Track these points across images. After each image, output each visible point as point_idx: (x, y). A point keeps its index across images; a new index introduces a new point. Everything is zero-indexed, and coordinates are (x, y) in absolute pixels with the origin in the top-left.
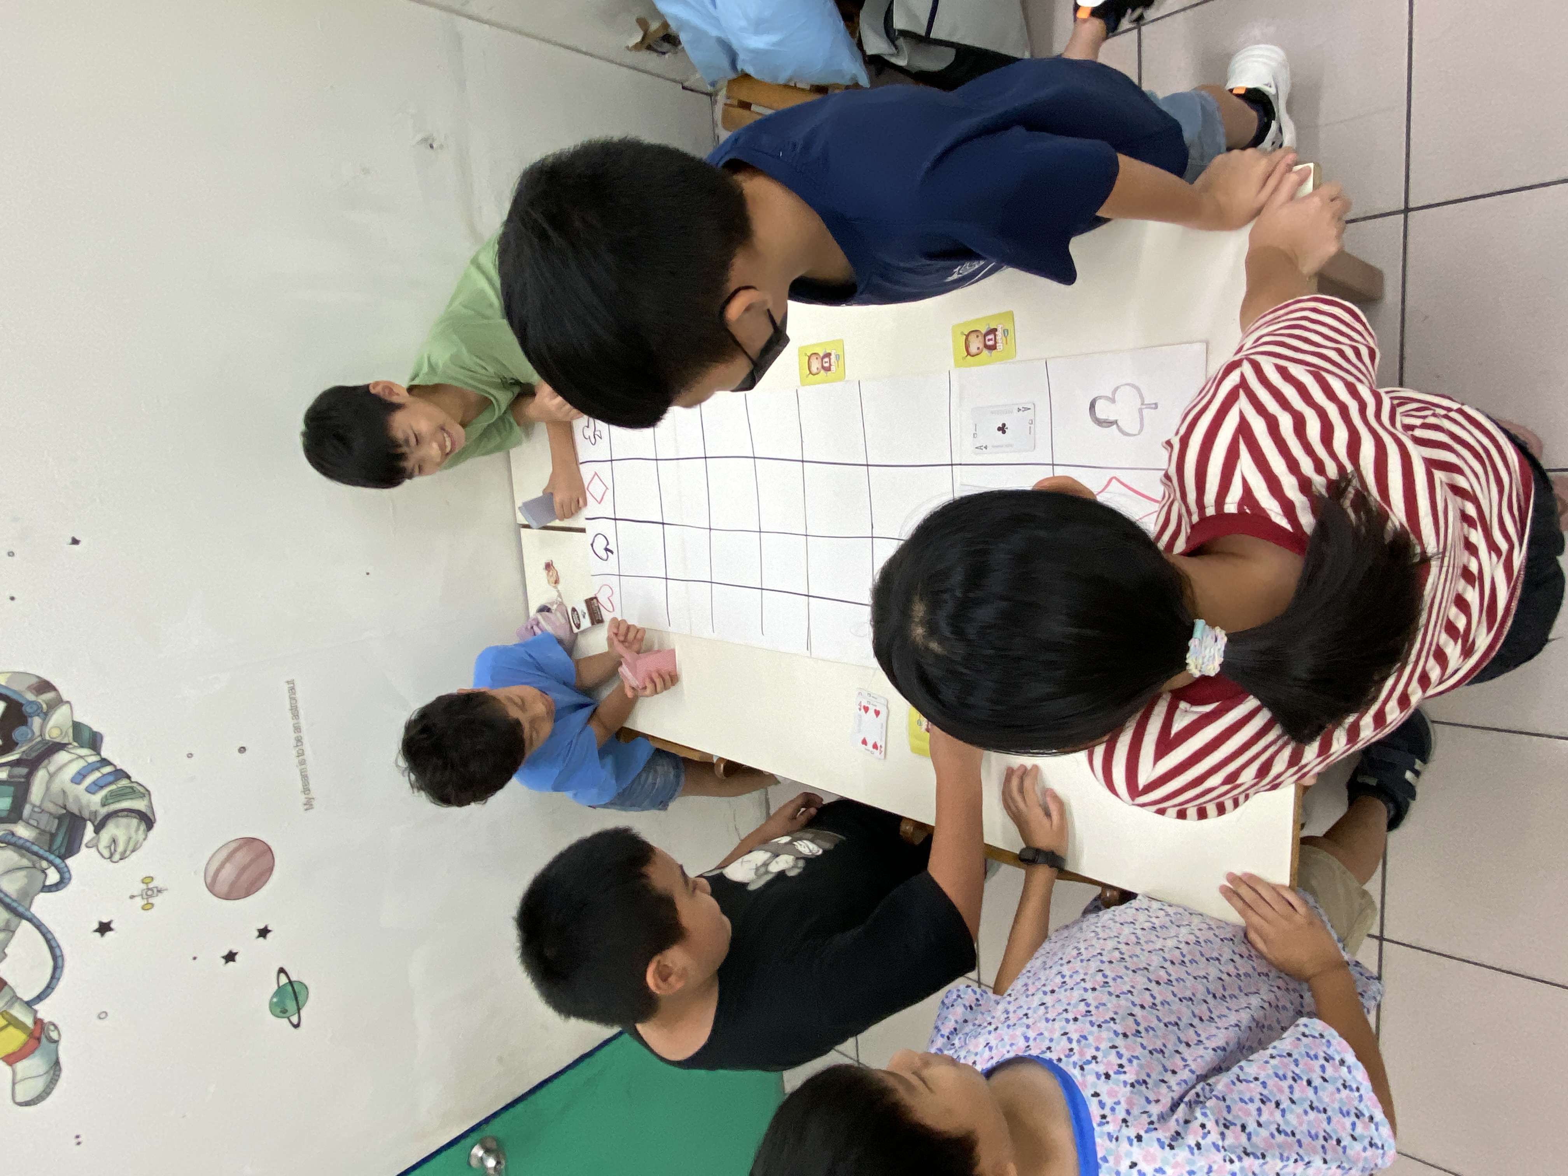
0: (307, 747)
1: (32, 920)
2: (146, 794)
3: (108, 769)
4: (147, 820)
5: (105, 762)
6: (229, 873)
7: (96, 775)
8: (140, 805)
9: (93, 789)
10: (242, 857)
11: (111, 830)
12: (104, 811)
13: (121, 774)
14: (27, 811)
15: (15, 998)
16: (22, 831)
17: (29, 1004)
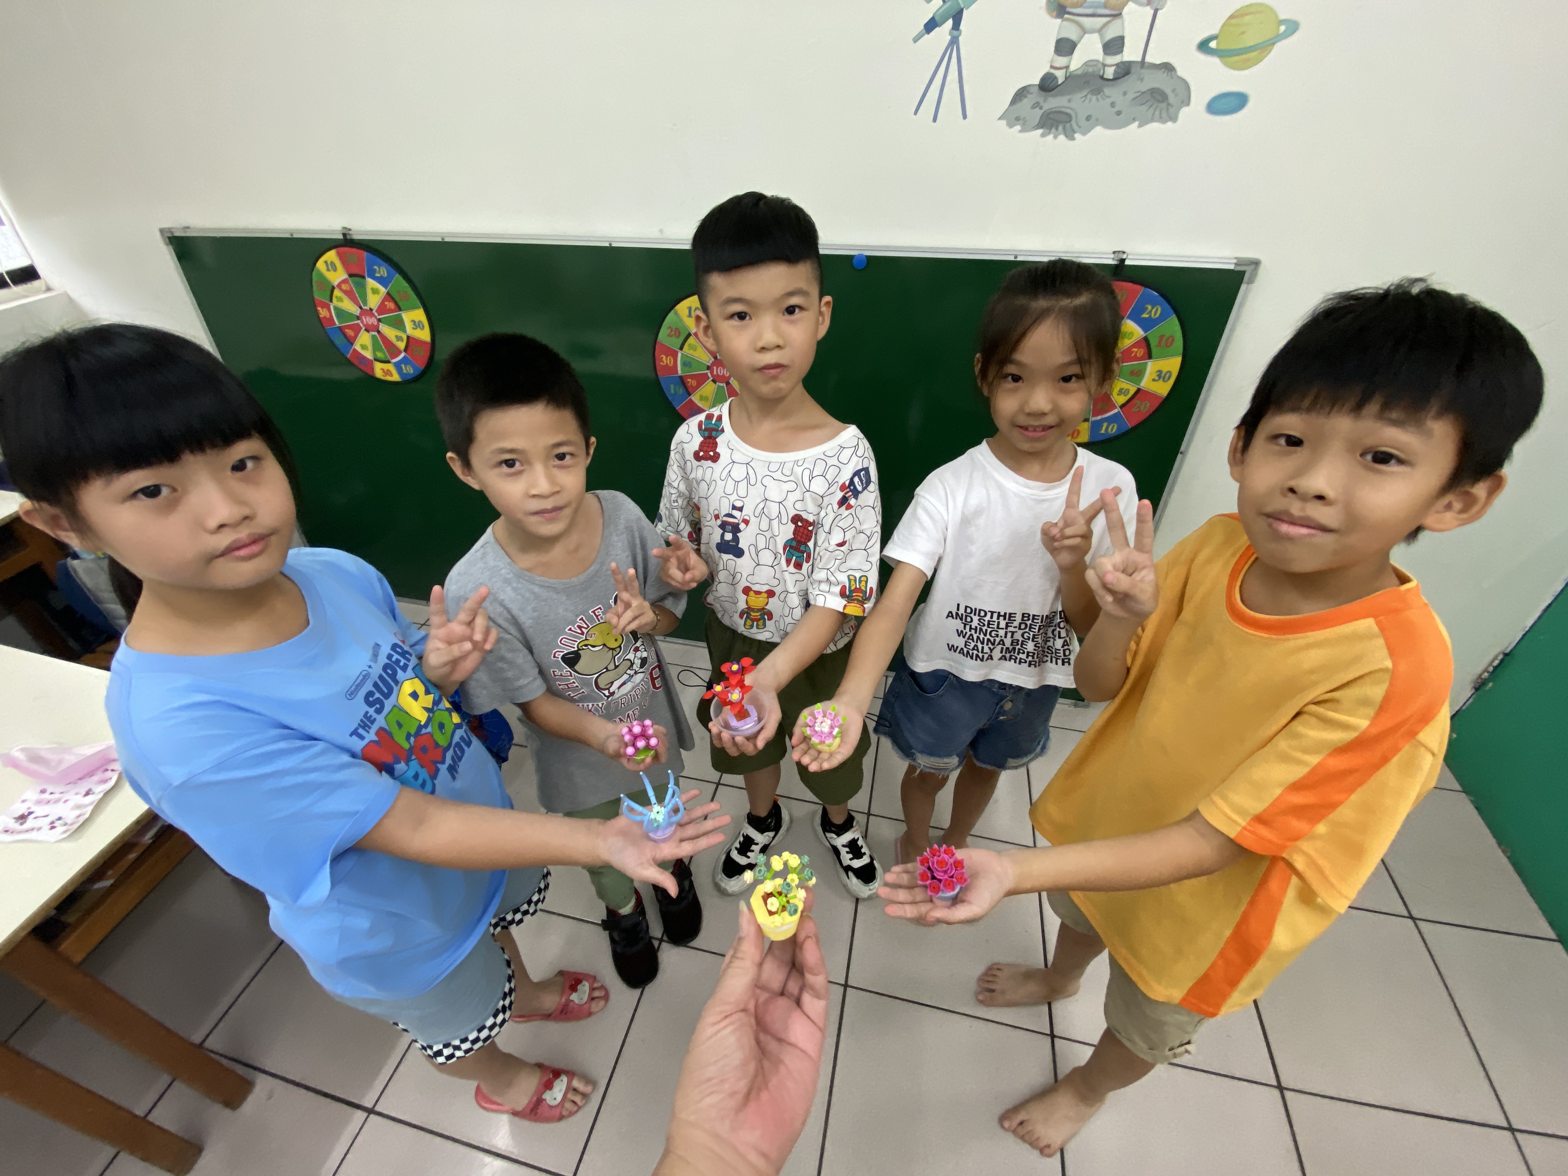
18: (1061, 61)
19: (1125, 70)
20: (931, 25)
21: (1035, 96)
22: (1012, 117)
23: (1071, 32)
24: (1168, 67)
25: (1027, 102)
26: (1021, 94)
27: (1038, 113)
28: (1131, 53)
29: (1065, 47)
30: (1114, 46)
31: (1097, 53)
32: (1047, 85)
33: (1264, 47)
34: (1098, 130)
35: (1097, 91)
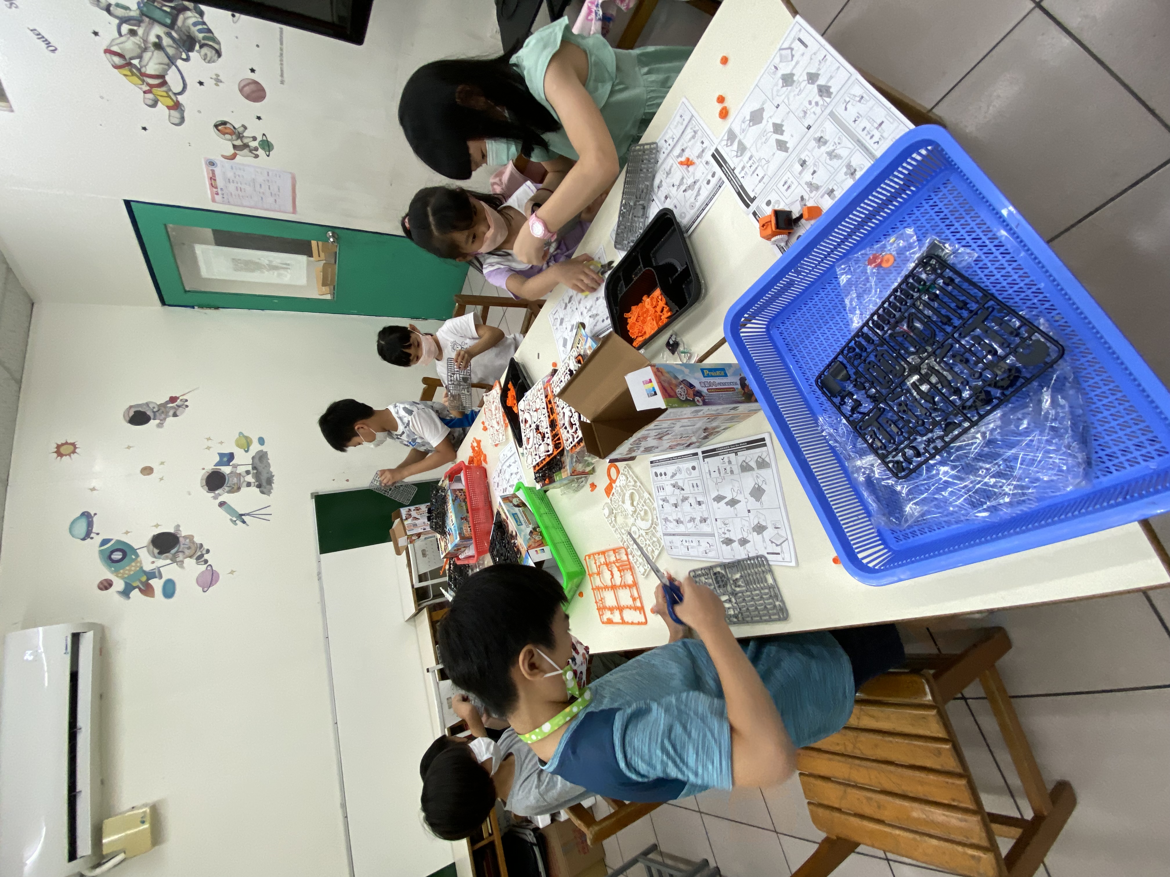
0: (284, 59)
1: (177, 67)
2: (219, 43)
3: (205, 27)
4: (219, 54)
5: (204, 23)
6: (247, 89)
7: (200, 27)
8: (216, 46)
9: (200, 31)
10: (253, 87)
11: (205, 50)
12: (203, 42)
13: (209, 31)
14: (176, 27)
15: (170, 90)
16: (174, 34)
17: (175, 94)
18: (252, 484)
19: (254, 468)
20: (244, 522)
21: (262, 489)
22: (268, 493)
23: (245, 484)
24: (253, 458)
25: (265, 490)
26: (262, 492)
27: (268, 486)
28: (250, 468)
29: (249, 485)
30: (248, 472)
31: (250, 476)
32: (259, 486)
33: (246, 438)
34: (271, 469)
35: (260, 473)
